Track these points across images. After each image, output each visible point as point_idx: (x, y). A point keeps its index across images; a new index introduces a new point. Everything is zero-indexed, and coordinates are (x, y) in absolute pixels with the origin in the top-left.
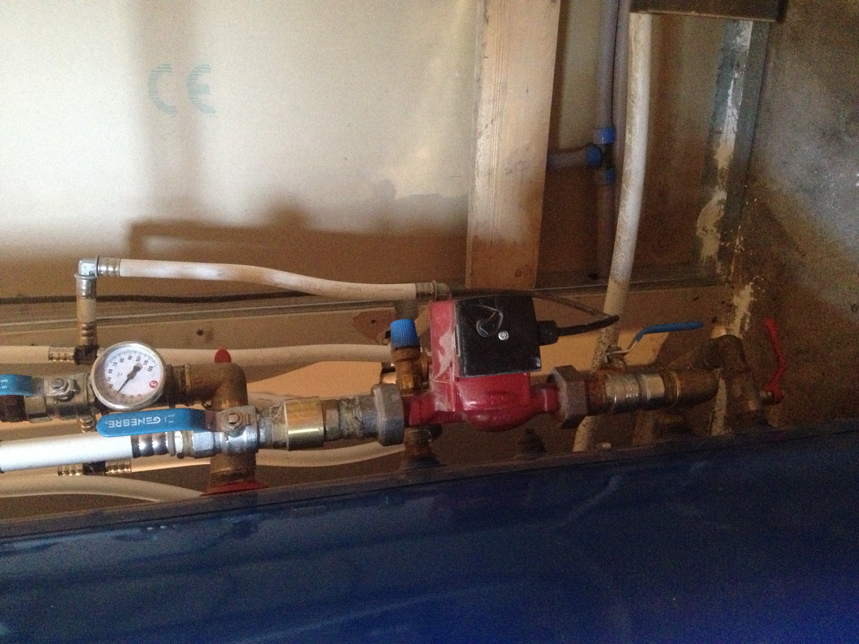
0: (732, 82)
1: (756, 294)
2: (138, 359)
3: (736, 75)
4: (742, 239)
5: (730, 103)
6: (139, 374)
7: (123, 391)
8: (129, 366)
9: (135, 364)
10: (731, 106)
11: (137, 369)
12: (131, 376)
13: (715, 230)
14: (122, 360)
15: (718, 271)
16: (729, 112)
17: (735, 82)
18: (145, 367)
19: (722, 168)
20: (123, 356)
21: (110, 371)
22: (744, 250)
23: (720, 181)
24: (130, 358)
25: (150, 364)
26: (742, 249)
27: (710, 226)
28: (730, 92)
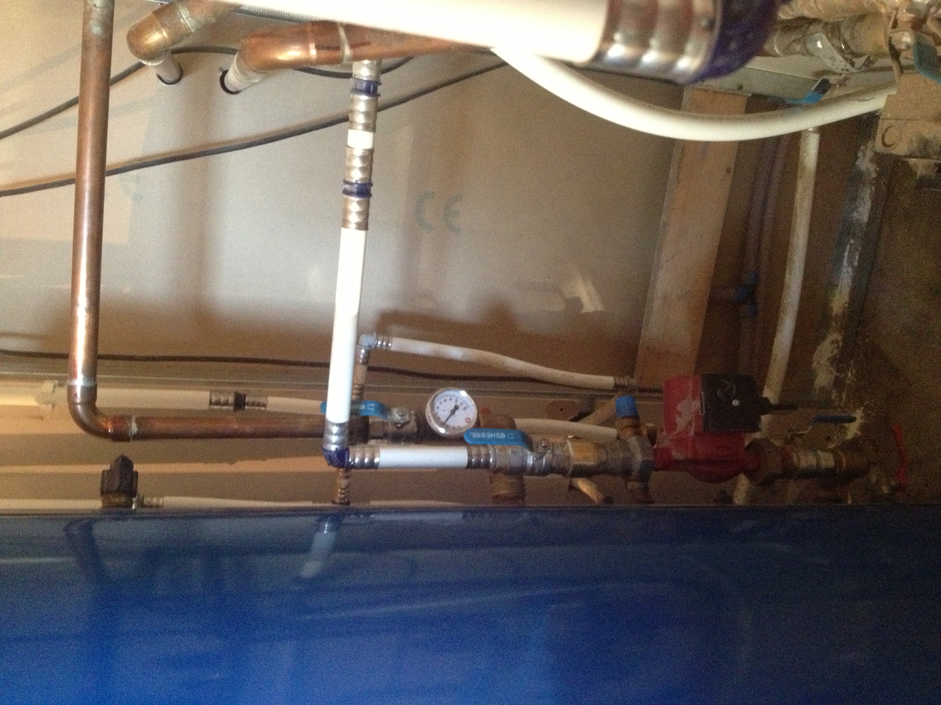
0: (848, 247)
1: (867, 416)
2: (456, 401)
3: (852, 241)
4: (854, 372)
5: (845, 263)
6: (457, 412)
7: (448, 423)
8: (451, 406)
9: (454, 405)
10: (847, 266)
11: (456, 408)
12: (453, 412)
13: (828, 364)
14: (445, 401)
15: (833, 397)
16: (844, 270)
17: (851, 247)
18: (461, 408)
19: (836, 314)
20: (446, 398)
21: (438, 408)
22: (855, 380)
23: (833, 324)
24: (451, 400)
25: (464, 405)
26: (853, 380)
27: (824, 361)
28: (846, 254)
